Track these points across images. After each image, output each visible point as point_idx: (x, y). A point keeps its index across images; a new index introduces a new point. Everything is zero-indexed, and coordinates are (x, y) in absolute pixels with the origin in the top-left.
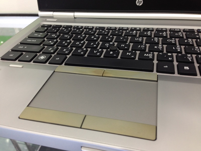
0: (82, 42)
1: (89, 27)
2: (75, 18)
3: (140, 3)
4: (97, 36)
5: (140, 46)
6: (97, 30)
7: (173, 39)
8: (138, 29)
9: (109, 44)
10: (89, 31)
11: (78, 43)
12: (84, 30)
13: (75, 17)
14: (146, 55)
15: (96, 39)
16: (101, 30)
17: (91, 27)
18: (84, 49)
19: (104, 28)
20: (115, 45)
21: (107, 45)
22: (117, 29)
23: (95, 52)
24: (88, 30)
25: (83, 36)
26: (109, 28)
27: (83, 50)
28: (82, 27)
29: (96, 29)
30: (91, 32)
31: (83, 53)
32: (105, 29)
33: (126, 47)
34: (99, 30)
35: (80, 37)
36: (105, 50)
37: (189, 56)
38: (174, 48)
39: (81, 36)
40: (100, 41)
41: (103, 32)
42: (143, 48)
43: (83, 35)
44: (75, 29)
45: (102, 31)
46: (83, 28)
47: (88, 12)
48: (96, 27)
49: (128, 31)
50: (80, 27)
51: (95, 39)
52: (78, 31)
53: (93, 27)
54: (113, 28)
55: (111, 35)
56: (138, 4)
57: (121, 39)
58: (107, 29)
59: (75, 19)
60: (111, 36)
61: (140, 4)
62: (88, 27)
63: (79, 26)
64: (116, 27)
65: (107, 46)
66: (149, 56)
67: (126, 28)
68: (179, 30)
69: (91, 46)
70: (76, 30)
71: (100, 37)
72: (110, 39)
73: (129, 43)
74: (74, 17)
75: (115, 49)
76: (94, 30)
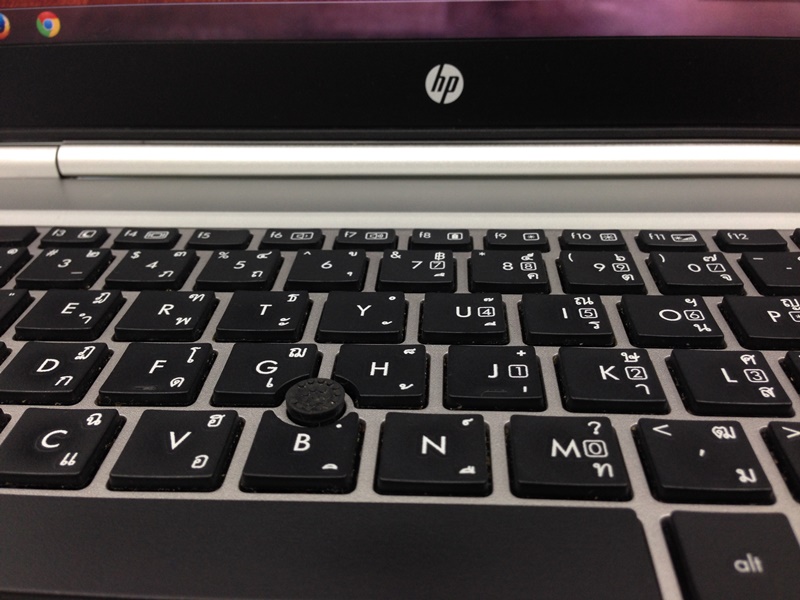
0: (81, 356)
1: (149, 236)
2: (63, 177)
3: (447, 91)
4: (194, 297)
5: (503, 371)
6: (199, 253)
7: (688, 302)
8: (455, 237)
9: (285, 363)
10: (144, 260)
11: (50, 364)
12: (114, 252)
13: (64, 171)
14: (566, 454)
15: (187, 321)
16: (224, 255)
17: (164, 235)
18: (90, 421)
19: (246, 235)
20: (326, 371)
21: (267, 369)
22: (328, 246)
23: (174, 445)
24: (136, 255)
25: (98, 301)
26: (279, 235)
27: (76, 434)
28: (102, 234)
29: (195, 245)
30: (159, 269)
31: (72, 462)
32: (254, 246)
33: (403, 387)
34: (215, 256)
35: (79, 310)
36: (252, 417)
38: (725, 371)
39: (86, 306)
40: (220, 337)
41: (241, 264)
42: (523, 382)
43: (98, 293)
44: (53, 253)
45: (232, 261)
46: (108, 244)
47: (143, 144)
48: (192, 233)
49: (395, 255)
50: (85, 235)
51: (179, 320)
52: (67, 262)
53: (175, 234)
54: (301, 237)
55: (290, 287)
56: (436, 97)
57: (363, 311)
58: (263, 247)
59: (67, 182)
60: (293, 297)
61: (449, 94)
62: (142, 231)
63: (79, 230)
64: (317, 231)
65: (269, 385)
66: (587, 463)
67: (379, 237)
68: (693, 239)
69: (148, 389)
70: (58, 259)
71: (217, 302)
72: (283, 322)
73: (421, 350)
74: (55, 174)
75: (326, 409)
76: (179, 252)
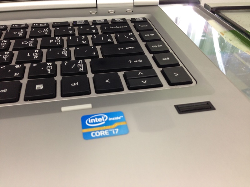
7: (32, 40)
37: (50, 65)
38: (29, 54)
68: (46, 25)
